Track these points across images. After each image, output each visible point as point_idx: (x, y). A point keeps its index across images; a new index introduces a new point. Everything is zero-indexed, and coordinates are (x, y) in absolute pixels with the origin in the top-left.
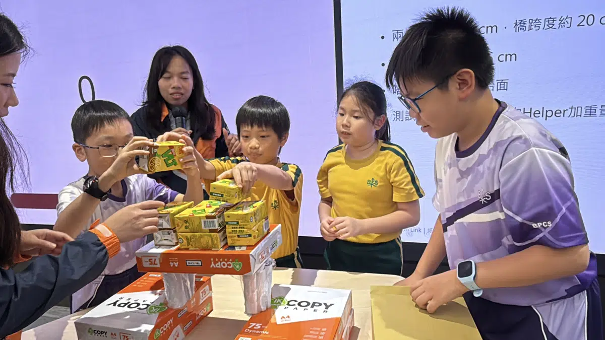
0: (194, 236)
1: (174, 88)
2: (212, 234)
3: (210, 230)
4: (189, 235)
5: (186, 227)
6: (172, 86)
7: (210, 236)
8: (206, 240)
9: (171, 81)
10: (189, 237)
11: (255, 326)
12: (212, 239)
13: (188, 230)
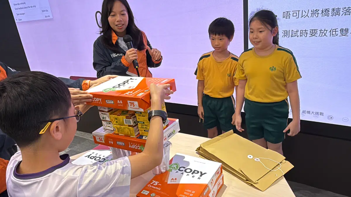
0: (121, 128)
1: (118, 21)
2: (130, 128)
3: (128, 125)
4: (118, 126)
5: (117, 122)
6: (117, 21)
7: (129, 129)
8: (127, 131)
9: (115, 17)
10: (118, 128)
11: (154, 183)
12: (130, 131)
13: (117, 124)
